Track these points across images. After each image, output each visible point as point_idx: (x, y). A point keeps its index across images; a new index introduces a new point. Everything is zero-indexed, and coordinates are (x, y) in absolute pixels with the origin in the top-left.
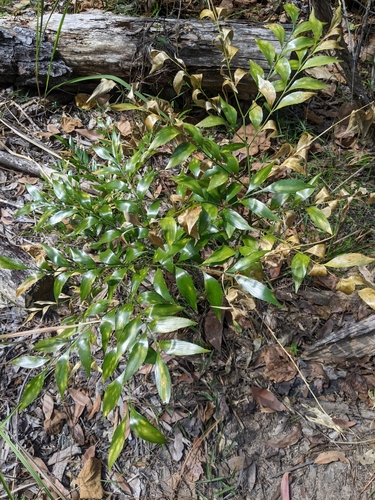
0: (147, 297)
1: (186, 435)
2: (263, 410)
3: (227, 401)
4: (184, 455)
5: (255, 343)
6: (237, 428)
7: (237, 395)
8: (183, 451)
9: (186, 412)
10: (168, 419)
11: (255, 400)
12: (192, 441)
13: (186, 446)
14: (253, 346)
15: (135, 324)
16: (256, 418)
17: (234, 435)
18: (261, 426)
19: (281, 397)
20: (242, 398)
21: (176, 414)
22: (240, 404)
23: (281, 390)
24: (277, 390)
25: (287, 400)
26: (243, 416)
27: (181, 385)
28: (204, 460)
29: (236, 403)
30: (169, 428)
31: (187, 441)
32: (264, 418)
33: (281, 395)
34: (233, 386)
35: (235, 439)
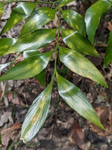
0: (74, 17)
1: (13, 116)
2: (70, 139)
3: (54, 117)
4: (3, 126)
5: (99, 97)
6: (47, 136)
7: (62, 117)
8: (4, 124)
9: (24, 103)
10: (11, 97)
11: (71, 129)
12: (14, 122)
13: (8, 122)
14: (97, 98)
15: (47, 35)
16: (63, 139)
17: (41, 138)
18: (62, 146)
19: (87, 139)
20: (64, 122)
21: (17, 99)
22: (60, 125)
23: (90, 136)
24: (88, 134)
25: (89, 144)
26: (56, 132)
27: (34, 84)
28: (13, 138)
29: (58, 122)
30: (7, 104)
31: (11, 120)
32: (67, 143)
33: (88, 139)
34: (65, 111)
35: (40, 141)
